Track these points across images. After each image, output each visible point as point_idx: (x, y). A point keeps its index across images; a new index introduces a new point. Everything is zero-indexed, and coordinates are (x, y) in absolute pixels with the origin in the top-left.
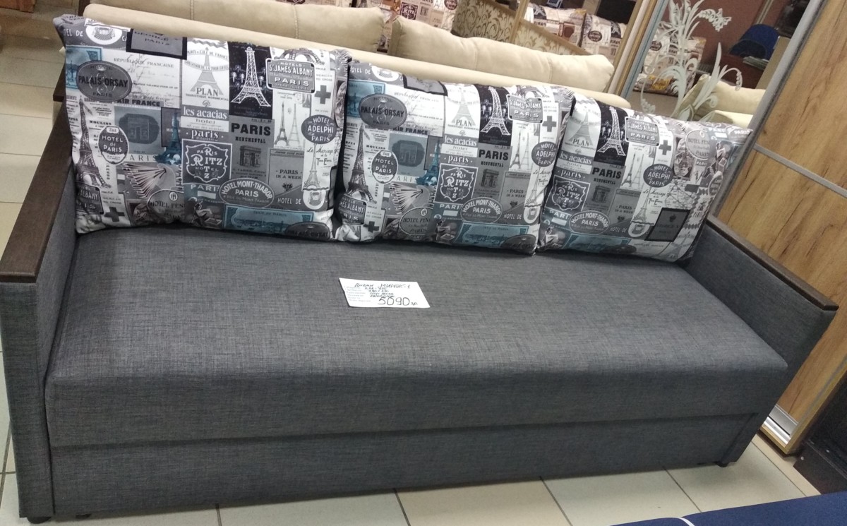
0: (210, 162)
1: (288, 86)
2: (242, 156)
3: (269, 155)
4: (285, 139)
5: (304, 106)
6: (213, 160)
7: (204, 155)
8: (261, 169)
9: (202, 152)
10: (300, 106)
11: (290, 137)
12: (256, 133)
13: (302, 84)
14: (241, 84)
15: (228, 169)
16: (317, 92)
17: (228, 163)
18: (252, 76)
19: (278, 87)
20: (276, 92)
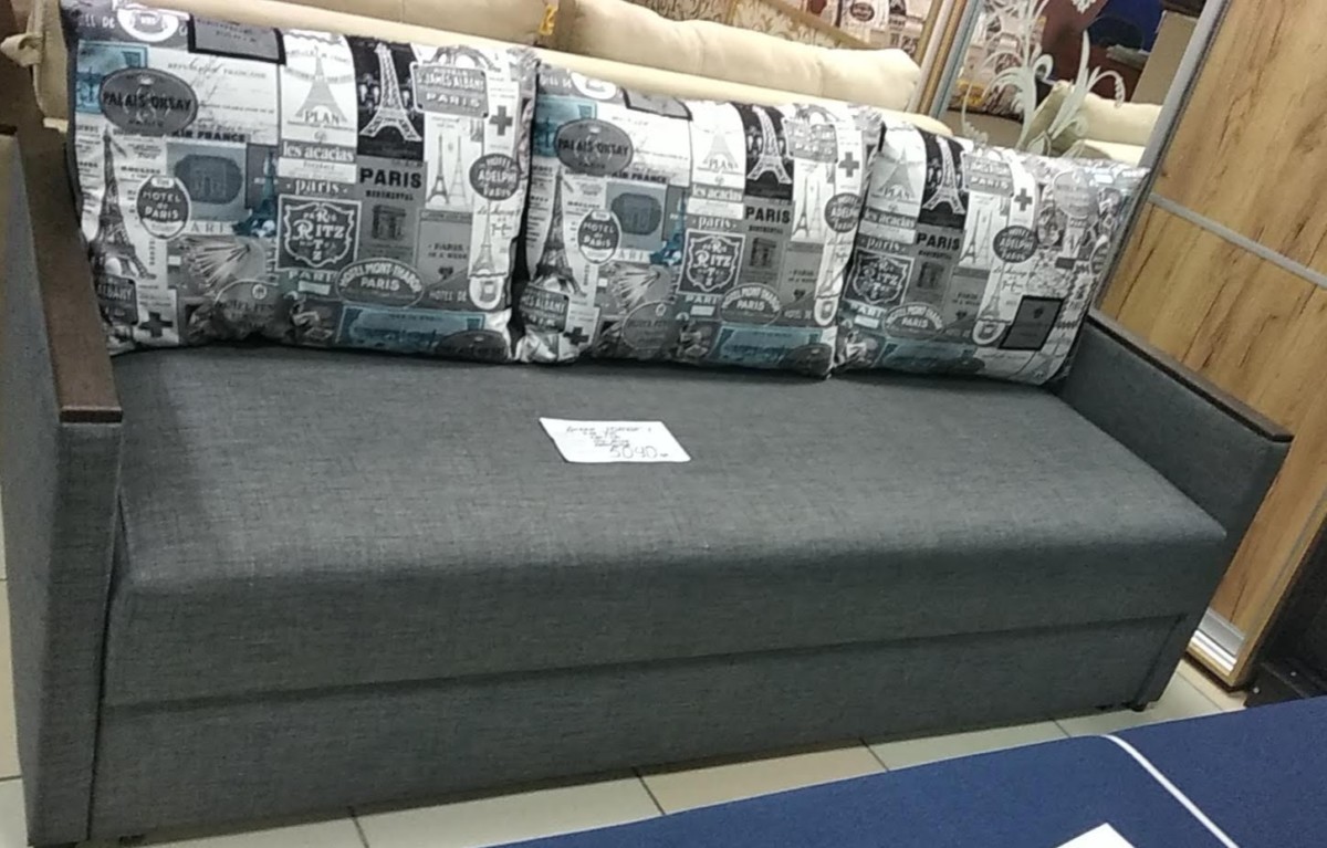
0: (323, 233)
1: (449, 108)
2: (376, 223)
3: (418, 218)
4: (444, 193)
5: (472, 139)
6: (329, 228)
7: (315, 222)
8: (405, 242)
9: (312, 216)
10: (466, 140)
11: (451, 190)
12: (399, 183)
13: (468, 104)
14: (374, 105)
15: (352, 244)
16: (494, 117)
17: (353, 235)
18: (390, 92)
19: (432, 109)
20: (429, 117)
